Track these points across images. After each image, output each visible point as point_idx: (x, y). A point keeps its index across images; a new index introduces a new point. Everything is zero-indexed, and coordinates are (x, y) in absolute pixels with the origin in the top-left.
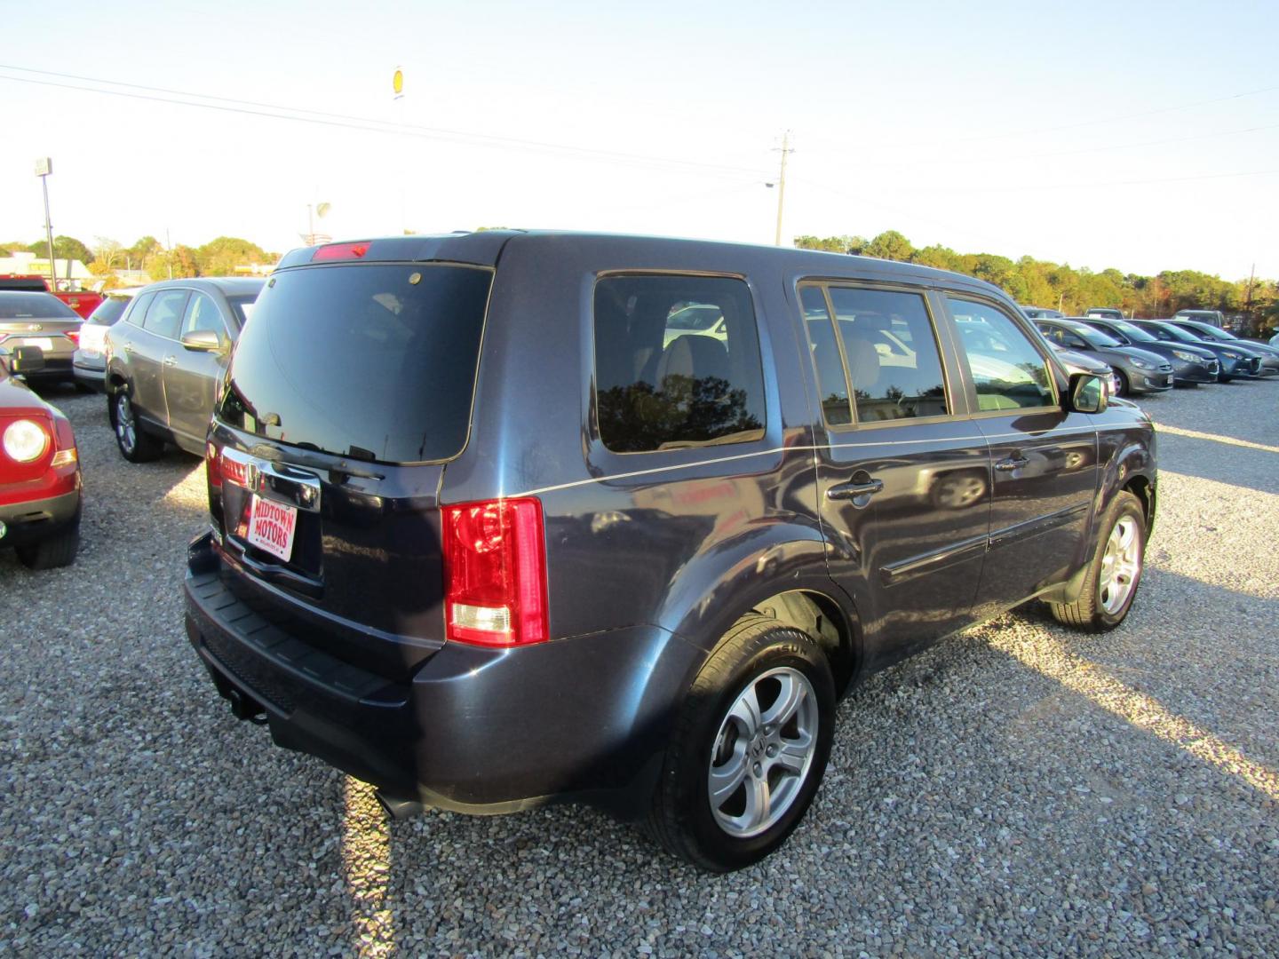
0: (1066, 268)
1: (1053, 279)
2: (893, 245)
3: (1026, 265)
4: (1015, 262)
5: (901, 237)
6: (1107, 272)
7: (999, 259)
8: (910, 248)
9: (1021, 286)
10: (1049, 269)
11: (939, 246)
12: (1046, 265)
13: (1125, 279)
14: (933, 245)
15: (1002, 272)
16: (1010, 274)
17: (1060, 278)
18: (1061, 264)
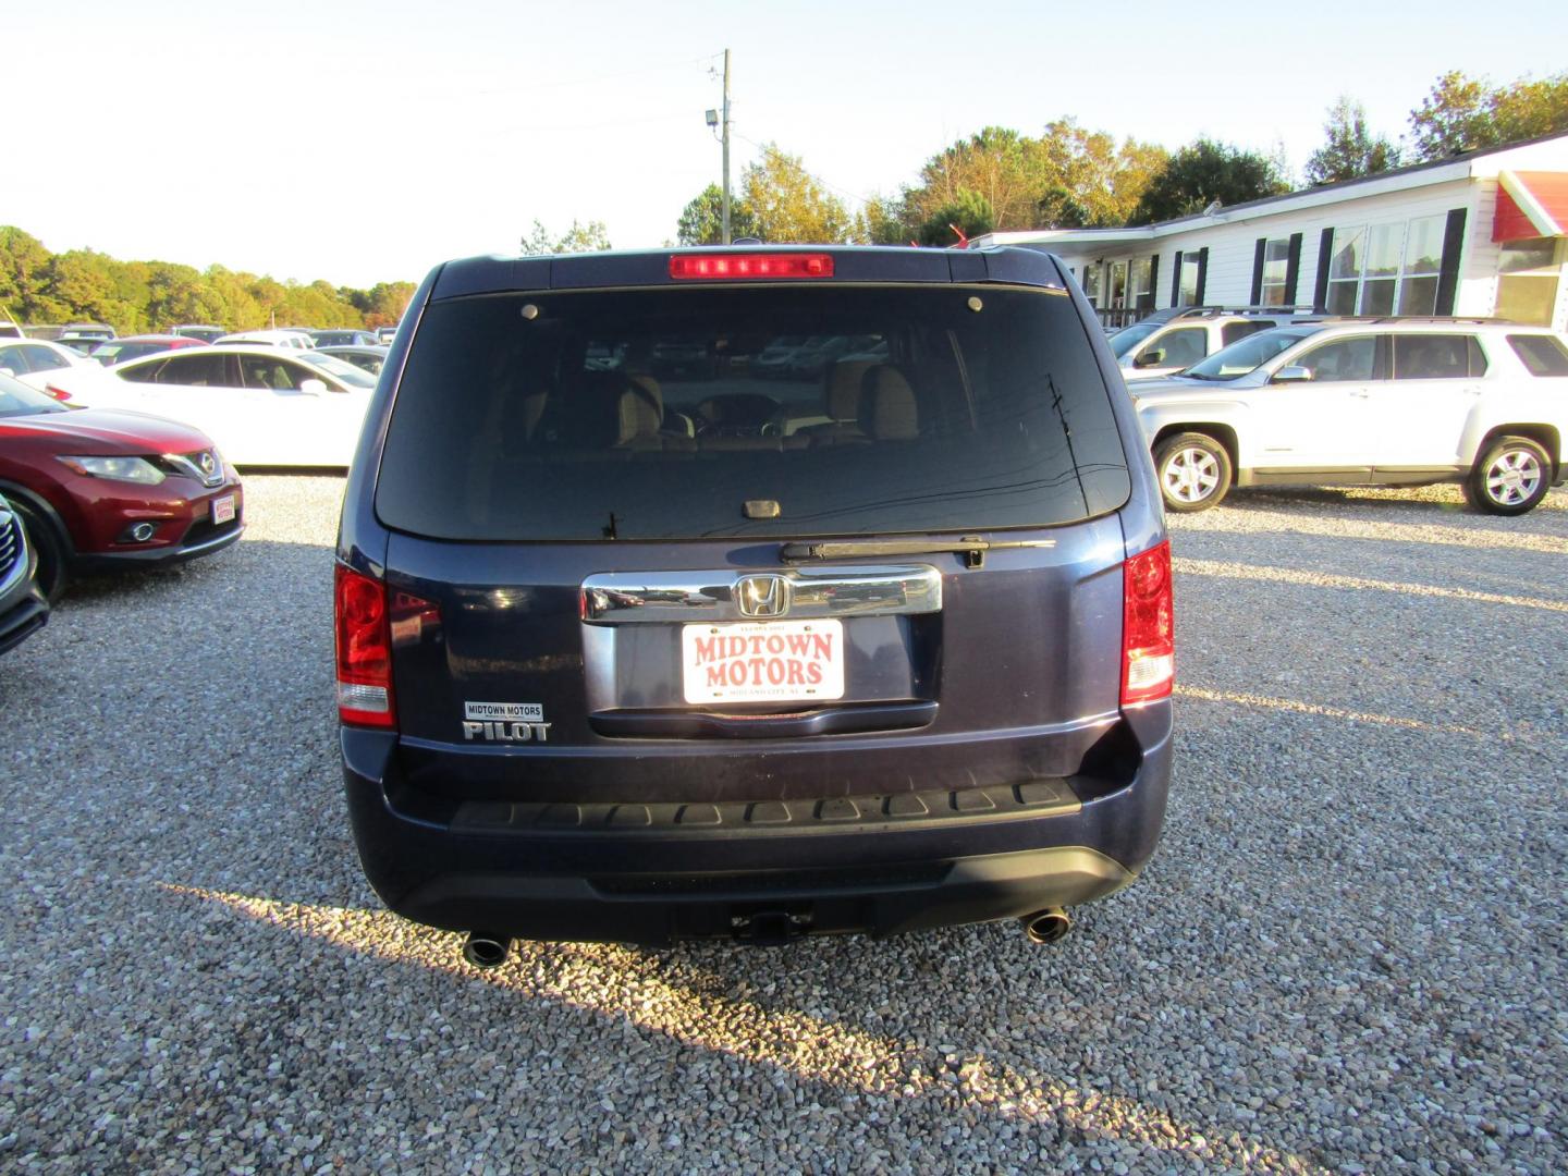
0: (269, 281)
1: (256, 293)
2: (16, 247)
3: (216, 276)
4: (202, 272)
5: (27, 236)
6: (317, 285)
7: (182, 269)
8: (45, 252)
9: (219, 302)
10: (247, 283)
11: (88, 249)
12: (244, 275)
13: (339, 292)
14: (79, 247)
15: (187, 284)
16: (201, 287)
17: (264, 291)
18: (261, 276)
